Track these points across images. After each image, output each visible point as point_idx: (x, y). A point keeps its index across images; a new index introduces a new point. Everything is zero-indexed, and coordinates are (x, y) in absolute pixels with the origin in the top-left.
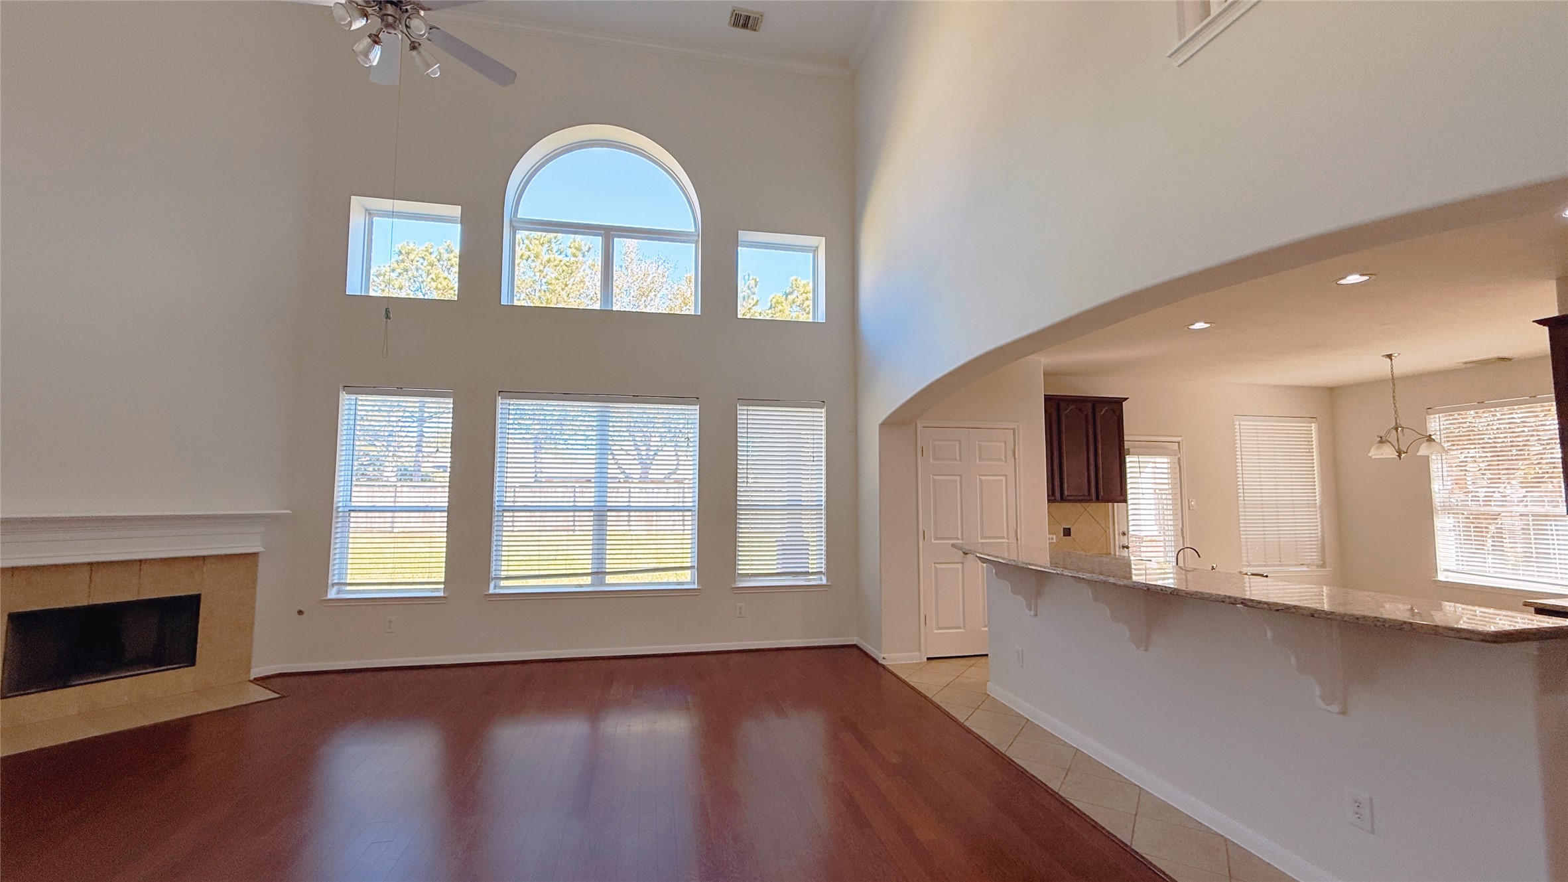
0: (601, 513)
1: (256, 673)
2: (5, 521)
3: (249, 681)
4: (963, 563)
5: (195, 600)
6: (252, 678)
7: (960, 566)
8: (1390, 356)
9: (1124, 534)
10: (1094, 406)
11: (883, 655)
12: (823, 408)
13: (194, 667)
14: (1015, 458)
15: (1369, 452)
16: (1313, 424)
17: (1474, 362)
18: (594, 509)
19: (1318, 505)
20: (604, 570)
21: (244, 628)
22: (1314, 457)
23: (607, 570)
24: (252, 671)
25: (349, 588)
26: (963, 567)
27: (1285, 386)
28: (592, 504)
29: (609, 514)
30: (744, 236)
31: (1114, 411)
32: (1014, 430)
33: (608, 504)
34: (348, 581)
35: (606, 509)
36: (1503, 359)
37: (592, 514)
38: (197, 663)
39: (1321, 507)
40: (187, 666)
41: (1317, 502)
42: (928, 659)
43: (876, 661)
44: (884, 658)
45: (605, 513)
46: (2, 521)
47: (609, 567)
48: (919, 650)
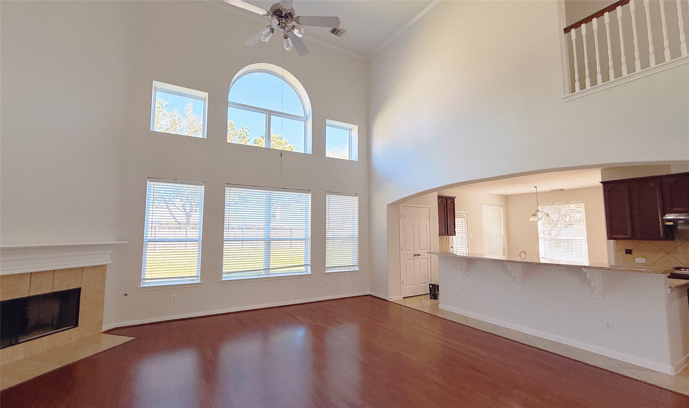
0: (268, 241)
1: (105, 328)
2: (3, 249)
3: (102, 333)
4: (413, 259)
5: (78, 291)
6: (103, 332)
7: (413, 261)
8: (536, 187)
9: (452, 247)
10: (446, 199)
11: (389, 297)
12: (357, 197)
13: (77, 328)
14: (429, 219)
15: (529, 219)
16: (501, 208)
17: (554, 190)
18: (265, 239)
19: (503, 236)
20: (269, 268)
21: (100, 304)
22: (502, 220)
23: (271, 268)
24: (103, 327)
25: (146, 281)
26: (414, 261)
27: (498, 195)
28: (264, 237)
29: (272, 242)
30: (328, 122)
31: (452, 202)
32: (429, 208)
33: (271, 237)
34: (146, 278)
35: (270, 239)
36: (562, 190)
37: (263, 242)
38: (79, 326)
39: (503, 237)
40: (73, 328)
41: (502, 235)
42: (404, 298)
43: (386, 300)
44: (390, 299)
45: (270, 241)
46: (1, 249)
47: (272, 266)
48: (401, 295)
